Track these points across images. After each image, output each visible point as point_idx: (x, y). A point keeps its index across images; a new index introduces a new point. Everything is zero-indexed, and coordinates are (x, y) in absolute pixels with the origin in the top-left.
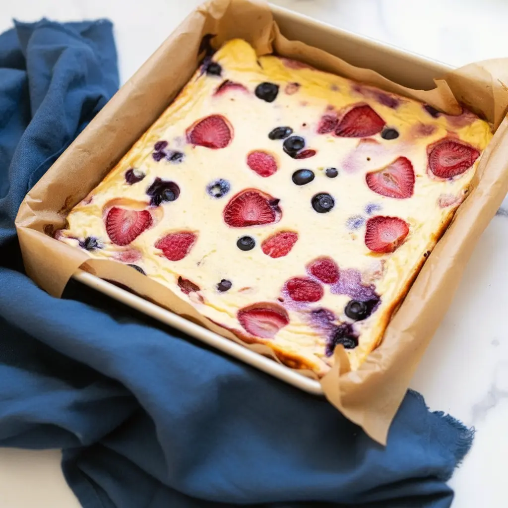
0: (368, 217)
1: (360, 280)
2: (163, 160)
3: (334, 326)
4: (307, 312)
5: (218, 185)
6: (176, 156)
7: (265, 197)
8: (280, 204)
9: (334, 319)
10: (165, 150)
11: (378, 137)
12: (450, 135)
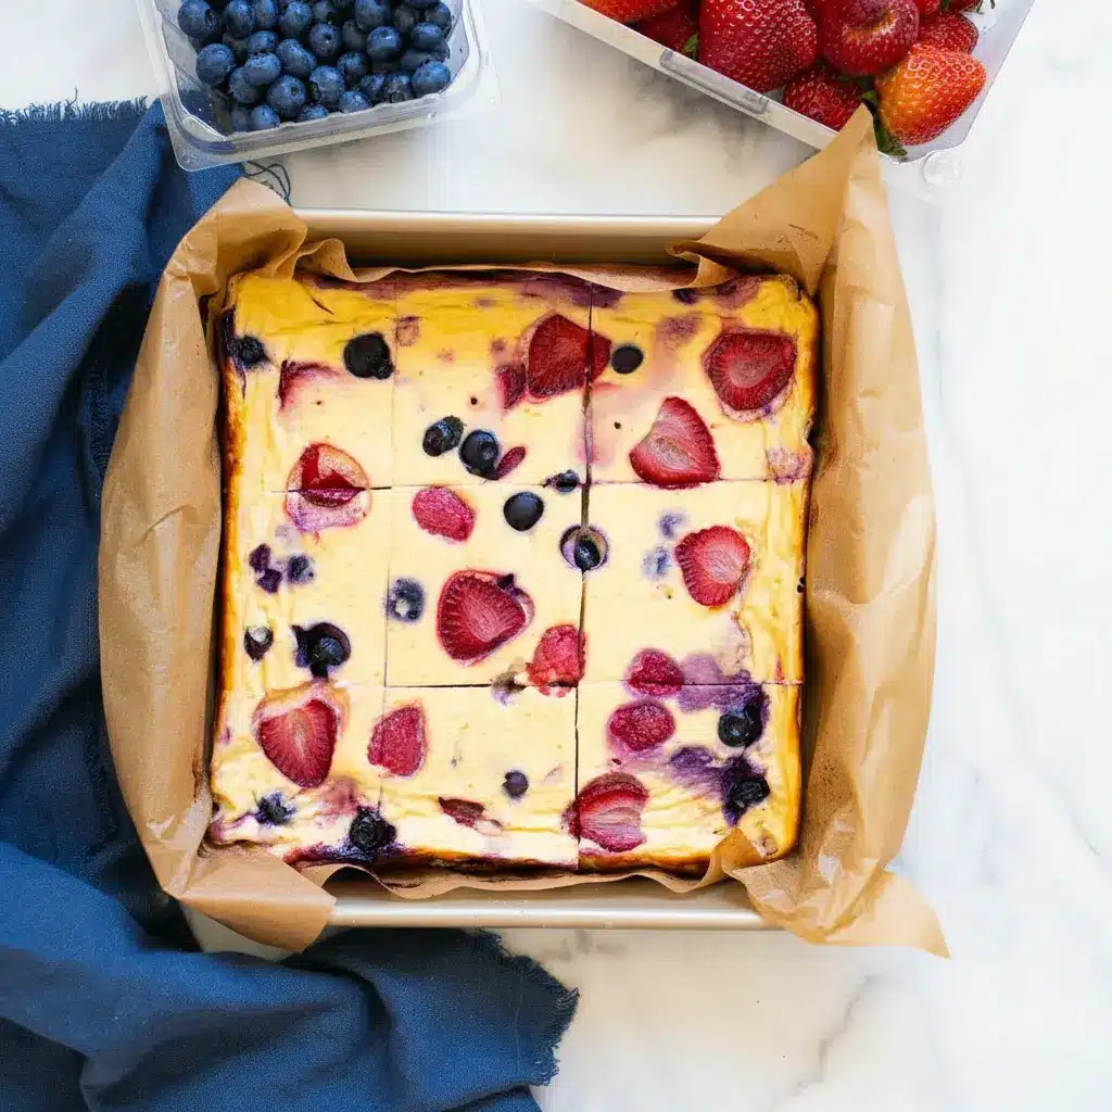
0: (671, 545)
1: (719, 671)
2: (283, 587)
3: (716, 769)
4: (665, 764)
5: (401, 594)
6: (298, 569)
7: (486, 578)
8: (520, 583)
9: (710, 760)
10: (273, 565)
11: (609, 375)
12: (728, 323)
